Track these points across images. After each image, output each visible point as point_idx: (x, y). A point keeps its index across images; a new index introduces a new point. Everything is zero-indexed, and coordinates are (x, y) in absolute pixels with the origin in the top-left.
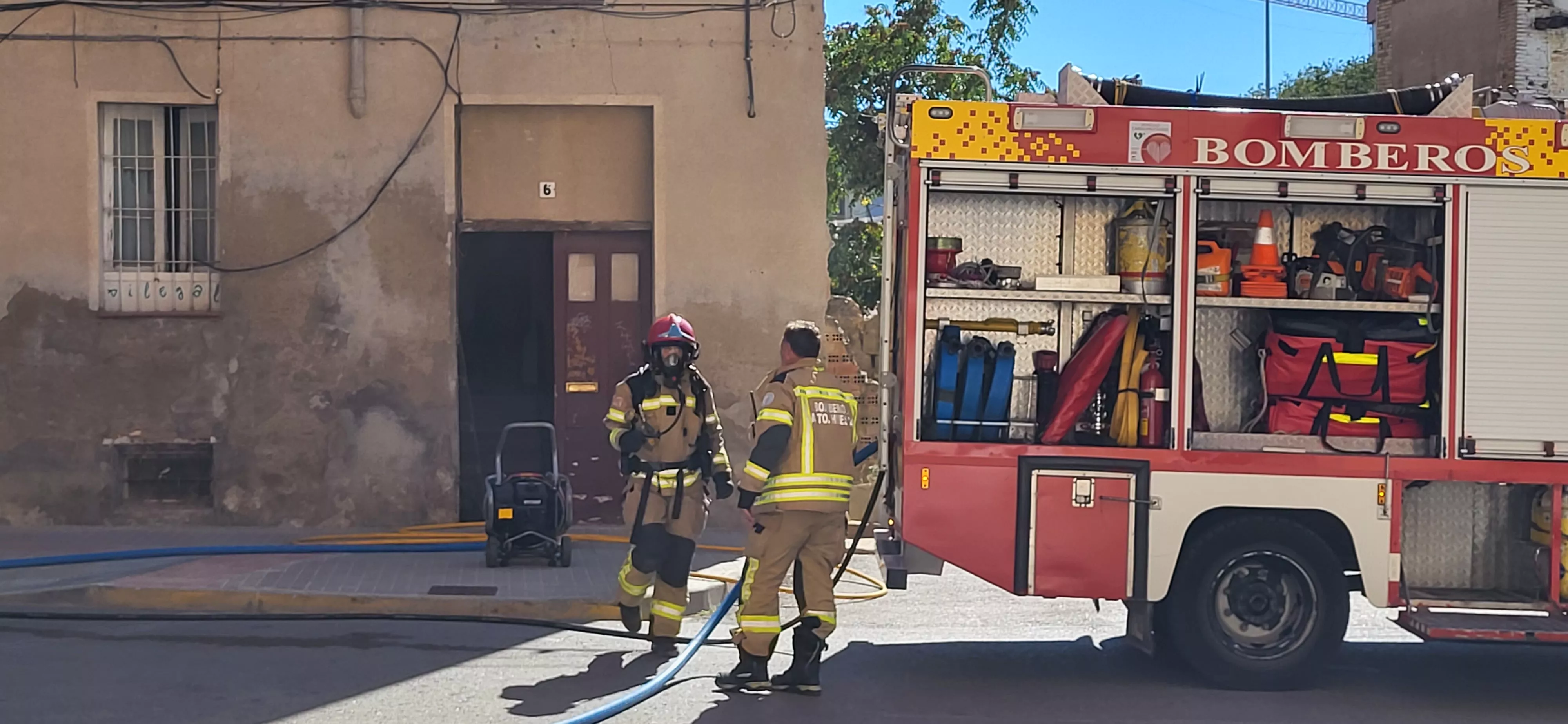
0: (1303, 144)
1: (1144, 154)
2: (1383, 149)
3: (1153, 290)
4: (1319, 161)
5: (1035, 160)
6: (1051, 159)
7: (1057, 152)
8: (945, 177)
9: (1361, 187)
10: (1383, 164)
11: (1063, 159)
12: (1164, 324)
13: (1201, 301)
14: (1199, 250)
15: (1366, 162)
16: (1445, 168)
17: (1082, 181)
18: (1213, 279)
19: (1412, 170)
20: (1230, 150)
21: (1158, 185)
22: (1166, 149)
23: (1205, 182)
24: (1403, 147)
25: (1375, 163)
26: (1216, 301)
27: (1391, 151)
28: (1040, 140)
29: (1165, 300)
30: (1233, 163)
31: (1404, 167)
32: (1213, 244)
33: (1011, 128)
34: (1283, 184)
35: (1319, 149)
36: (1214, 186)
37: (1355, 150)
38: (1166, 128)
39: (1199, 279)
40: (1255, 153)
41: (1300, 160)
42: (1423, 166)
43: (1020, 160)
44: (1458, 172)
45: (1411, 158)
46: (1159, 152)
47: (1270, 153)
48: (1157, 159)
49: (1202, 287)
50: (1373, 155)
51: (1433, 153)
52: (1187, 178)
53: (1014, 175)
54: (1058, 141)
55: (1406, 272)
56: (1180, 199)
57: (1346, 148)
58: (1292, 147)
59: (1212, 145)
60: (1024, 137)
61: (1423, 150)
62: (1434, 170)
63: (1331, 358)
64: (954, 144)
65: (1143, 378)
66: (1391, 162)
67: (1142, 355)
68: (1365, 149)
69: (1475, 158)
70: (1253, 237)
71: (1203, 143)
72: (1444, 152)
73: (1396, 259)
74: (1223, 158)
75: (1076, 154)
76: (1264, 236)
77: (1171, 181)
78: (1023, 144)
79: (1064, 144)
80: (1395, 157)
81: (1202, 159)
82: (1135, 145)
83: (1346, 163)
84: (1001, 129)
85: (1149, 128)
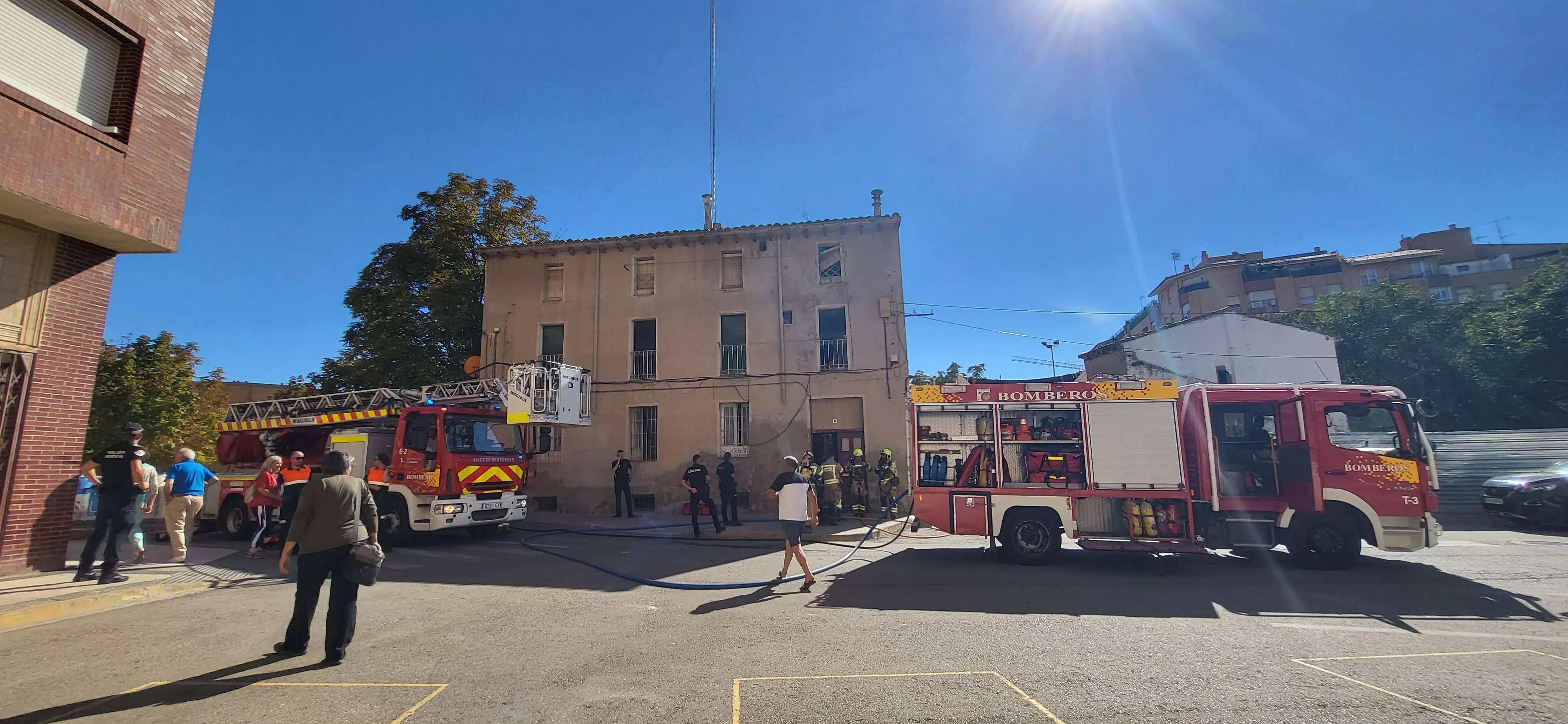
0: (1032, 393)
1: (982, 398)
2: (1058, 393)
3: (989, 439)
4: (1038, 398)
5: (949, 402)
6: (954, 401)
7: (955, 399)
8: (922, 407)
9: (1052, 405)
10: (1059, 398)
11: (957, 401)
12: (992, 449)
13: (1004, 442)
14: (1001, 427)
15: (1053, 398)
16: (1080, 398)
17: (963, 407)
18: (1008, 435)
19: (1068, 399)
20: (1009, 396)
21: (987, 407)
22: (989, 397)
23: (1002, 406)
24: (1065, 392)
25: (1056, 397)
26: (1008, 442)
27: (1061, 394)
28: (950, 396)
29: (992, 442)
30: (1010, 399)
31: (1066, 398)
32: (1007, 425)
33: (941, 393)
34: (1027, 405)
35: (1037, 394)
36: (1005, 407)
37: (1049, 394)
38: (988, 390)
39: (1002, 436)
40: (1017, 396)
41: (1032, 398)
42: (1072, 397)
43: (944, 402)
44: (1084, 399)
45: (1068, 395)
46: (987, 398)
47: (1022, 396)
48: (987, 400)
49: (1004, 438)
50: (1055, 395)
51: (1075, 394)
52: (996, 405)
53: (943, 406)
54: (955, 396)
55: (1070, 431)
56: (994, 411)
57: (1046, 393)
58: (1028, 394)
59: (1003, 395)
60: (945, 396)
61: (1072, 393)
62: (1076, 399)
63: (1047, 459)
64: (924, 398)
65: (987, 466)
66: (1061, 397)
67: (987, 459)
68: (1052, 393)
69: (1089, 395)
70: (1020, 422)
71: (1000, 394)
72: (1079, 393)
73: (1067, 427)
74: (1007, 398)
75: (961, 399)
76: (1023, 422)
78: (945, 397)
79: (957, 396)
80: (1062, 395)
81: (1000, 399)
82: (979, 396)
83: (1046, 398)
84: (938, 393)
85: (982, 391)
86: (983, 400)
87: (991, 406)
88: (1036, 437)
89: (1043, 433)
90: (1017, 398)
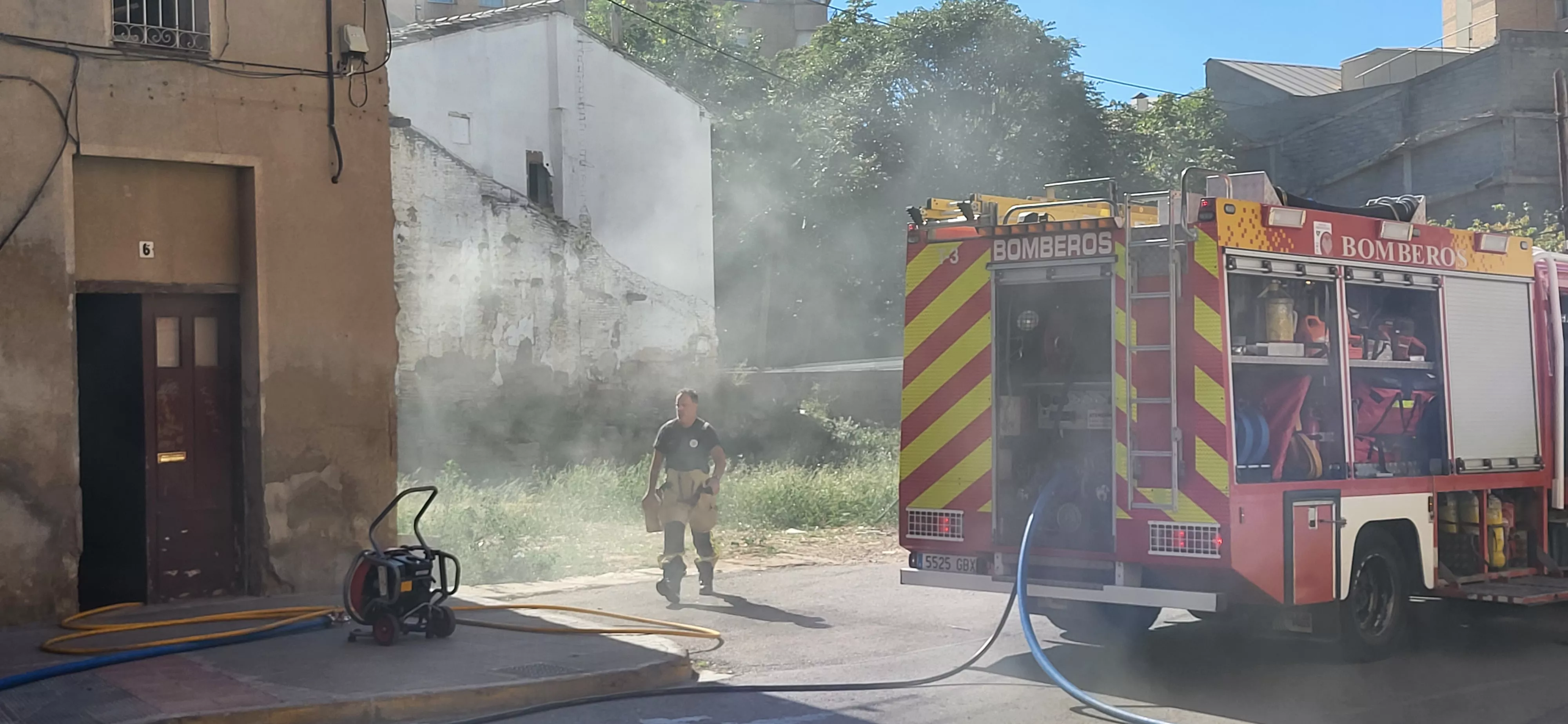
0: (1385, 243)
1: (1321, 248)
2: (1414, 248)
4: (1391, 256)
9: (1405, 276)
10: (1415, 261)
16: (1438, 263)
17: (1293, 268)
19: (1425, 266)
20: (1356, 246)
22: (1330, 245)
23: (1348, 271)
24: (1421, 247)
25: (1412, 258)
27: (1418, 248)
31: (1422, 262)
33: (1264, 224)
34: (1378, 273)
35: (1391, 247)
36: (1352, 273)
37: (1404, 249)
38: (1329, 228)
40: (1366, 248)
42: (1429, 261)
43: (1268, 250)
44: (1442, 267)
45: (1423, 255)
47: (1372, 249)
48: (1327, 251)
50: (1412, 252)
52: (1341, 267)
55: (1409, 339)
56: (1338, 283)
57: (1403, 246)
59: (1349, 242)
61: (1429, 250)
64: (1237, 236)
66: (1418, 258)
68: (1408, 248)
69: (1448, 257)
71: (1345, 240)
72: (1436, 252)
74: (1354, 252)
75: (1293, 246)
77: (1332, 269)
79: (1287, 238)
80: (1419, 254)
81: (1345, 252)
82: (1317, 240)
85: (1322, 228)
88: (1370, 353)
89: (1382, 343)
90: (1367, 252)
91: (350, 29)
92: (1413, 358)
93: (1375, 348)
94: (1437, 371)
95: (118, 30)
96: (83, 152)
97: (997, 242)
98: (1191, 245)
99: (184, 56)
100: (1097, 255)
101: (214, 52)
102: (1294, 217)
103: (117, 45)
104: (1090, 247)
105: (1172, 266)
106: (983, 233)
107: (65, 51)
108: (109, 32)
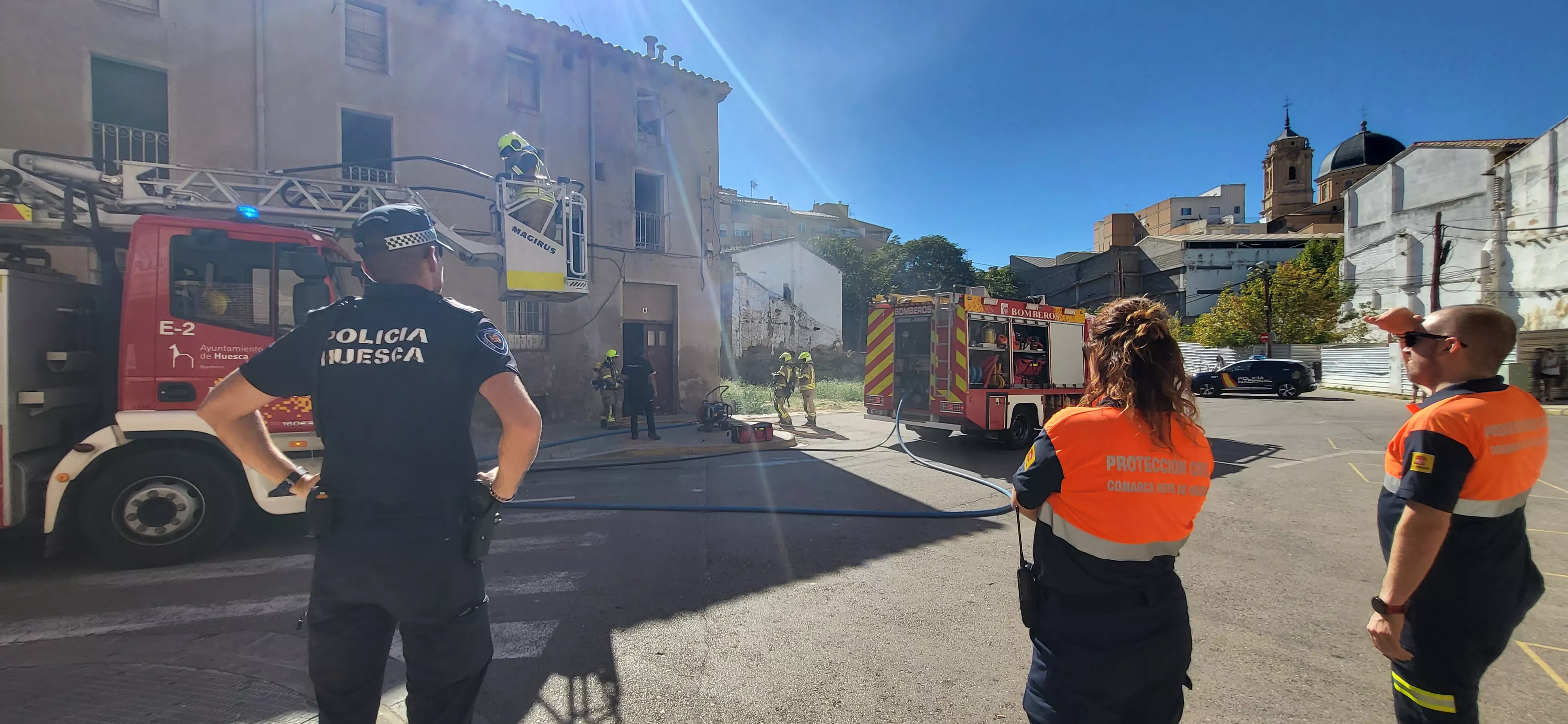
1: (1004, 312)
4: (1031, 315)
9: (1036, 322)
10: (1039, 317)
17: (993, 319)
19: (1043, 319)
20: (1017, 312)
21: (1004, 320)
23: (1014, 320)
27: (1041, 313)
30: (1018, 315)
34: (1025, 321)
35: (1031, 312)
36: (1016, 321)
38: (1007, 305)
40: (1020, 312)
41: (1027, 315)
42: (1045, 317)
44: (1048, 319)
45: (1043, 315)
46: (1006, 311)
47: (1023, 313)
48: (1007, 314)
52: (1011, 318)
53: (983, 317)
55: (1043, 343)
56: (1010, 324)
57: (1035, 312)
58: (1027, 311)
61: (1045, 313)
64: (972, 307)
68: (1037, 313)
69: (1052, 316)
71: (1013, 310)
72: (1048, 314)
74: (1016, 314)
75: (993, 312)
78: (984, 308)
79: (990, 309)
80: (1041, 315)
81: (1013, 314)
82: (1002, 309)
83: (1035, 316)
84: (980, 303)
85: (1004, 305)
86: (1005, 314)
87: (1008, 319)
88: (1022, 348)
89: (1027, 344)
90: (1021, 314)
91: (708, 243)
92: (1038, 350)
93: (1024, 346)
94: (1047, 354)
95: (637, 244)
96: (626, 281)
97: (896, 309)
98: (956, 310)
99: (656, 252)
100: (927, 313)
101: (666, 251)
102: (994, 302)
103: (637, 249)
104: (924, 311)
105: (950, 317)
106: (892, 306)
107: (621, 251)
108: (634, 245)
